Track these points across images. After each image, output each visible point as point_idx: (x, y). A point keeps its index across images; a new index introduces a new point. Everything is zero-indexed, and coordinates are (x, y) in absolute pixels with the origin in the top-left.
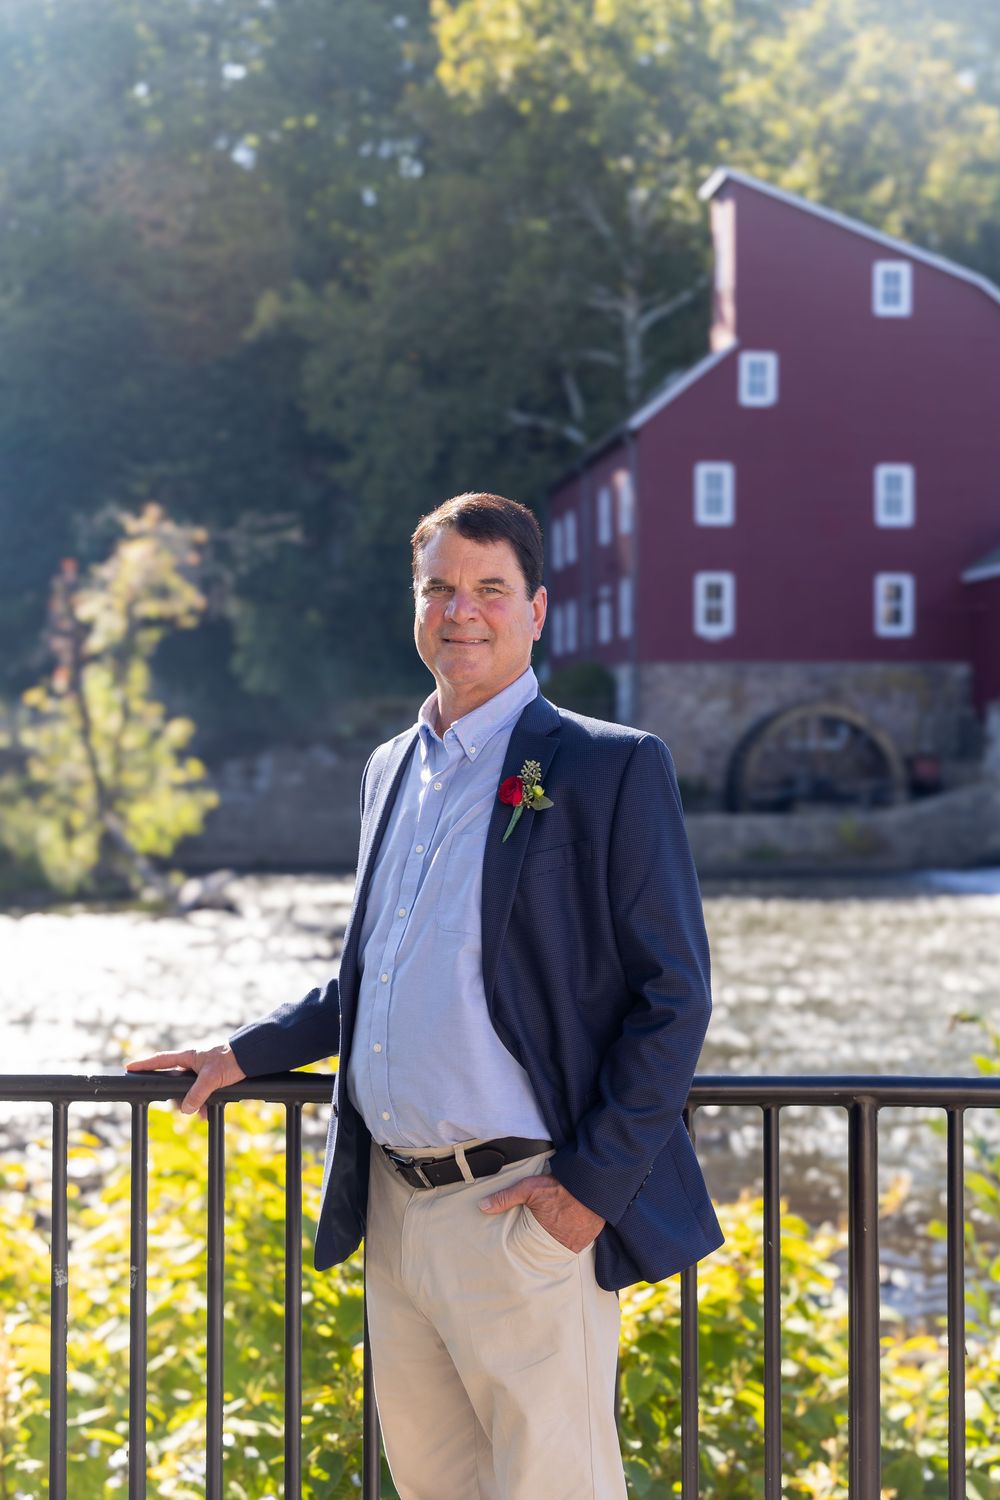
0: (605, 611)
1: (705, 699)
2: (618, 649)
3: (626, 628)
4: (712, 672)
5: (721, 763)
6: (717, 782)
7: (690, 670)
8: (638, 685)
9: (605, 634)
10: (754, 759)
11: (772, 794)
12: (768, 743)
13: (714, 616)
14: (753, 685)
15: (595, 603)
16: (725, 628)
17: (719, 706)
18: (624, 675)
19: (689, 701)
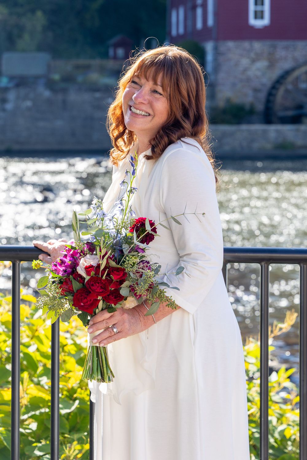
0: (199, 11)
1: (253, 61)
2: (206, 33)
3: (210, 22)
4: (257, 45)
5: (263, 96)
6: (260, 107)
7: (246, 44)
8: (217, 52)
9: (199, 25)
10: (281, 93)
11: (290, 113)
12: (288, 85)
13: (259, 15)
14: (281, 53)
15: (194, 8)
16: (266, 21)
17: (262, 64)
18: (209, 47)
19: (245, 62)
